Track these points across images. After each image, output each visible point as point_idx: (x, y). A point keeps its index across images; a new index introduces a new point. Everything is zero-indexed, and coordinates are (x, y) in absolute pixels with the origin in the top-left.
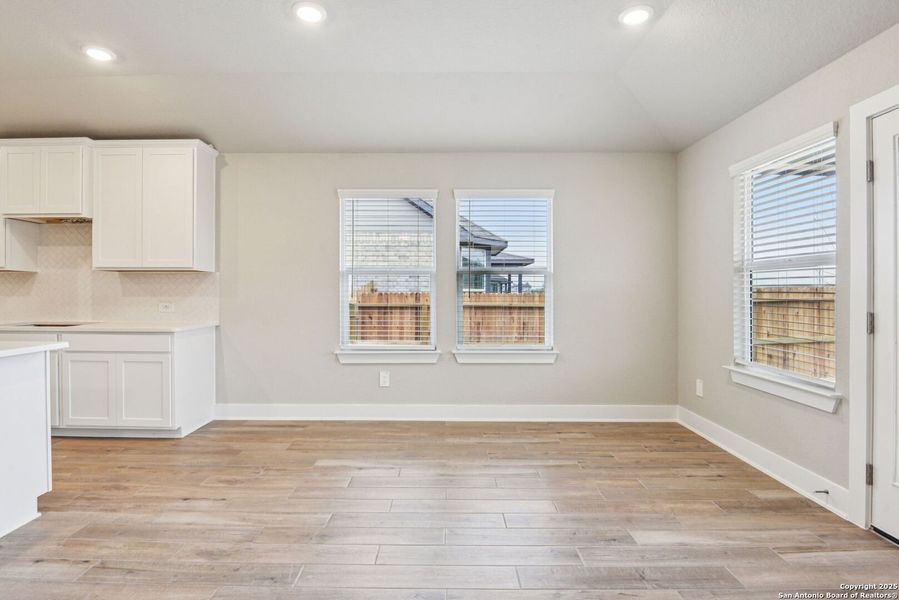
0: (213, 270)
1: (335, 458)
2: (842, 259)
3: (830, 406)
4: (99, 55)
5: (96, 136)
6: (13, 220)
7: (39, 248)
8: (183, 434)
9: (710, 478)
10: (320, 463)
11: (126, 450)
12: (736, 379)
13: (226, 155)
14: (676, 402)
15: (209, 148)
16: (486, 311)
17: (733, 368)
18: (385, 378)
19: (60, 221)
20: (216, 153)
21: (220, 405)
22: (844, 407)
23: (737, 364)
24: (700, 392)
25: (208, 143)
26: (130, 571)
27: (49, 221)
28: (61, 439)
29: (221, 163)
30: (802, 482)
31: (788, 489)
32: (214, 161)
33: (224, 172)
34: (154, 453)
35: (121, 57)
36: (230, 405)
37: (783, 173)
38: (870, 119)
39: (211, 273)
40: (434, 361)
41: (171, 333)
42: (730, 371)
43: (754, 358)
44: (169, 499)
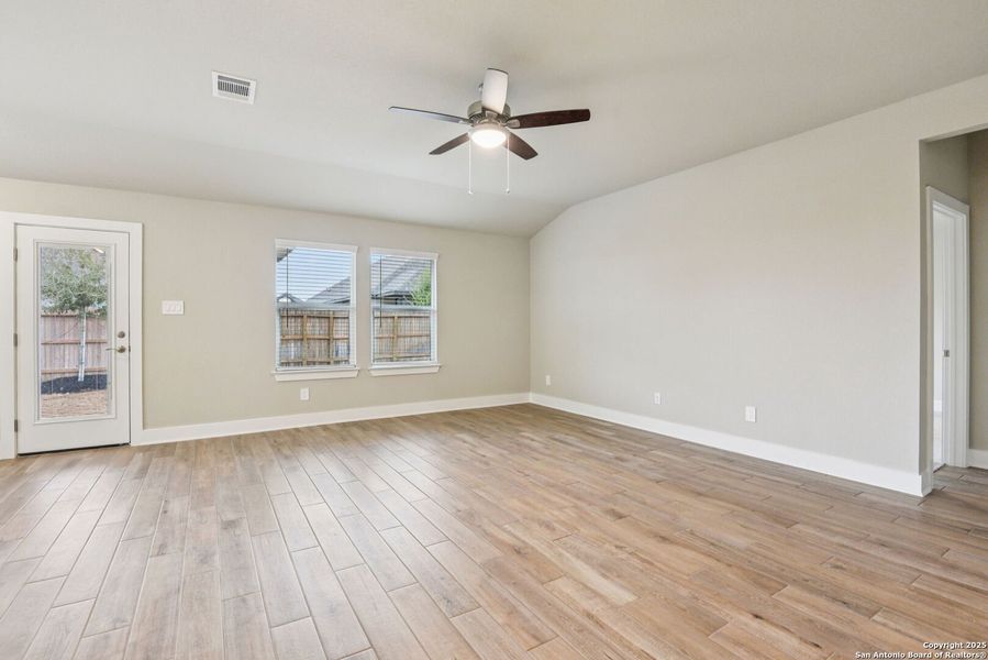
38: (16, 224)
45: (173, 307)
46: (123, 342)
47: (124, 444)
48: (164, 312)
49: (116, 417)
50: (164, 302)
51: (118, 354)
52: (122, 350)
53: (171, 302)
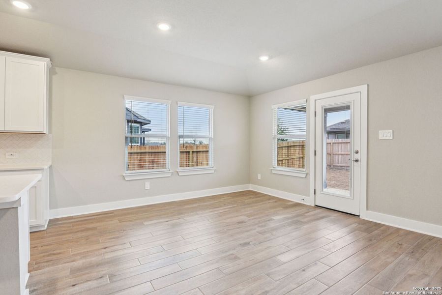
0: (48, 133)
2: (308, 135)
3: (304, 176)
12: (273, 172)
13: (57, 68)
14: (249, 183)
15: (50, 63)
17: (272, 168)
18: (148, 185)
22: (308, 175)
23: (274, 167)
24: (259, 177)
30: (295, 198)
31: (291, 201)
33: (54, 77)
36: (58, 209)
37: (285, 109)
38: (315, 100)
39: (46, 135)
40: (169, 176)
42: (271, 170)
43: (278, 164)
45: (386, 134)
46: (357, 156)
47: (357, 216)
48: (380, 138)
49: (353, 199)
50: (380, 131)
51: (355, 163)
52: (357, 161)
53: (384, 131)
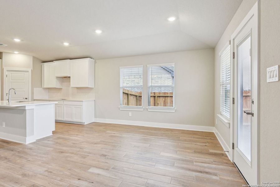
0: (94, 87)
1: (110, 131)
4: (66, 44)
5: (71, 59)
6: (57, 78)
7: (63, 83)
8: (85, 124)
9: (201, 146)
10: (107, 132)
11: (74, 126)
13: (96, 60)
14: (214, 126)
15: (92, 59)
16: (166, 97)
18: (130, 114)
19: (66, 77)
20: (94, 60)
21: (95, 118)
23: (221, 114)
25: (92, 58)
26: (60, 144)
27: (64, 77)
28: (57, 122)
29: (95, 62)
32: (94, 62)
33: (96, 64)
34: (78, 127)
35: (70, 44)
36: (97, 119)
38: (234, 40)
39: (93, 88)
40: (142, 110)
41: (82, 101)
44: (74, 135)
